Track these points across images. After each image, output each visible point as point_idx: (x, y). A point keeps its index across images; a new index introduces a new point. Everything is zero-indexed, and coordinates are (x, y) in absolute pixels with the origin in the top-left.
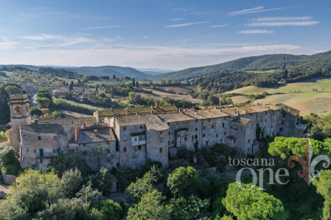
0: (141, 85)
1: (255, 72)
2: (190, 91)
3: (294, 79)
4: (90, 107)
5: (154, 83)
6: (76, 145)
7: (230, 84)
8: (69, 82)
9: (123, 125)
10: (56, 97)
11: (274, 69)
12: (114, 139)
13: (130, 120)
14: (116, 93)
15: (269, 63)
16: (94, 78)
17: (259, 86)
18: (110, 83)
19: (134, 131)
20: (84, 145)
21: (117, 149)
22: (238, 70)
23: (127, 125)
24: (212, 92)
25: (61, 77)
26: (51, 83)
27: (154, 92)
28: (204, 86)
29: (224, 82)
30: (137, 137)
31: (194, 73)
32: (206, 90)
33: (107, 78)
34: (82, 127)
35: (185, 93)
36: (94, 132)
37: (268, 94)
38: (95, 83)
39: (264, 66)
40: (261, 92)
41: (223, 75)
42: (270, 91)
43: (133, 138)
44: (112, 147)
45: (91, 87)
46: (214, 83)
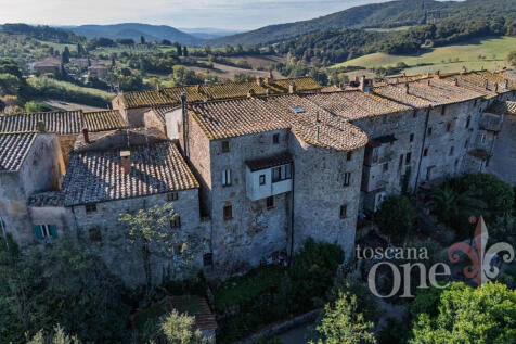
0: (192, 55)
1: (380, 30)
2: (276, 64)
3: (448, 39)
4: (103, 94)
5: (213, 50)
6: (60, 210)
7: (341, 50)
8: (60, 48)
9: (220, 133)
10: (37, 75)
11: (408, 24)
12: (192, 182)
13: (237, 117)
14: (150, 68)
15: (399, 15)
16: (106, 43)
17: (390, 53)
18: (137, 52)
19: (256, 154)
20: (91, 207)
21: (205, 212)
22: (352, 28)
23: (232, 132)
24: (312, 65)
25: (45, 40)
26: (28, 52)
27: (216, 66)
28: (299, 55)
29: (331, 47)
30: (268, 173)
31: (276, 34)
32: (302, 62)
33: (129, 43)
34: (79, 142)
35: (268, 67)
36: (120, 161)
37: (407, 67)
38: (108, 52)
39: (391, 21)
40: (394, 62)
41: (329, 35)
42: (408, 60)
43: (255, 177)
44: (188, 206)
45: (102, 57)
46: (315, 50)
